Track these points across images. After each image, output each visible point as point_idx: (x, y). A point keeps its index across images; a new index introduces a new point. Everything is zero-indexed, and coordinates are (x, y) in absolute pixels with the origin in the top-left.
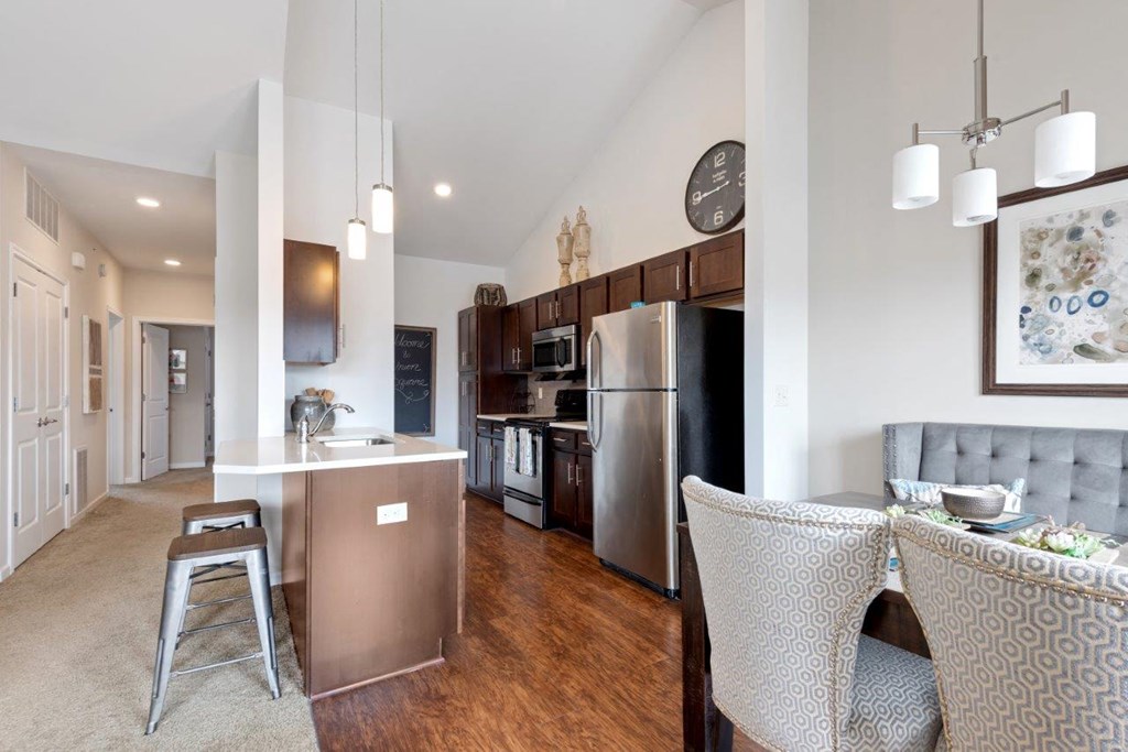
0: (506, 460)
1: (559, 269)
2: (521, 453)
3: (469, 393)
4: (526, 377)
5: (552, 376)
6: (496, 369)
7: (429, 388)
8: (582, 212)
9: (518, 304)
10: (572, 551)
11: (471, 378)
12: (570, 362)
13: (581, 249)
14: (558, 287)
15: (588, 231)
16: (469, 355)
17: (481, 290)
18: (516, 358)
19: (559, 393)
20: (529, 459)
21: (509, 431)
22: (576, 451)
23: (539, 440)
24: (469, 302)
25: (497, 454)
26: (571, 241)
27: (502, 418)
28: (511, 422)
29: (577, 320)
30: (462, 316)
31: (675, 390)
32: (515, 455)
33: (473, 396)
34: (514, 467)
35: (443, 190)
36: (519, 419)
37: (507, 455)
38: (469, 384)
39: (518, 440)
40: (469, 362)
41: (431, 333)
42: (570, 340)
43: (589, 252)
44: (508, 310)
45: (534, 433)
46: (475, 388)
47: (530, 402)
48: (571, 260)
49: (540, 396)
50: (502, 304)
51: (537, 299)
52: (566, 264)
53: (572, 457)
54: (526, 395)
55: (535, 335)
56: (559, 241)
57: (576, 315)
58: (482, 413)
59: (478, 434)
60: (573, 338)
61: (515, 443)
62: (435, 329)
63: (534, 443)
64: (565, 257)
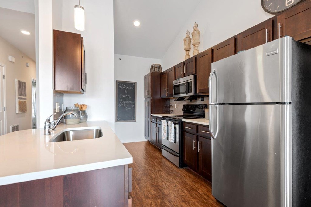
0: (162, 134)
1: (184, 53)
2: (169, 132)
3: (148, 106)
4: (169, 99)
5: (182, 99)
6: (158, 97)
7: (134, 104)
8: (196, 25)
9: (167, 71)
10: (197, 185)
11: (149, 100)
12: (192, 92)
13: (195, 42)
14: (184, 60)
15: (199, 33)
16: (148, 91)
17: (153, 67)
18: (166, 92)
19: (184, 105)
20: (173, 135)
21: (164, 122)
22: (197, 134)
23: (178, 127)
24: (148, 72)
25: (159, 130)
26: (190, 40)
27: (161, 116)
28: (164, 118)
29: (194, 73)
30: (145, 77)
31: (290, 103)
32: (166, 132)
33: (150, 107)
34: (166, 137)
35: (137, 24)
36: (167, 117)
37: (163, 132)
38: (148, 102)
39: (168, 126)
40: (148, 95)
41: (134, 84)
42: (191, 82)
43: (199, 43)
44: (162, 74)
45: (175, 124)
46: (150, 104)
47: (171, 109)
48: (190, 48)
49: (175, 107)
50: (160, 72)
51: (175, 67)
52: (187, 51)
53: (195, 137)
54: (170, 107)
55: (174, 82)
56: (185, 41)
57: (194, 70)
58: (153, 114)
59: (151, 122)
60: (193, 81)
61: (167, 127)
62: (136, 82)
63: (175, 128)
64: (187, 47)
